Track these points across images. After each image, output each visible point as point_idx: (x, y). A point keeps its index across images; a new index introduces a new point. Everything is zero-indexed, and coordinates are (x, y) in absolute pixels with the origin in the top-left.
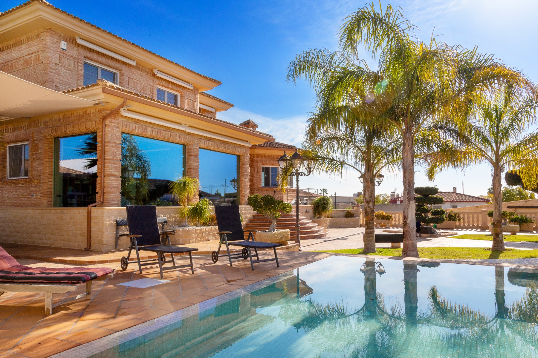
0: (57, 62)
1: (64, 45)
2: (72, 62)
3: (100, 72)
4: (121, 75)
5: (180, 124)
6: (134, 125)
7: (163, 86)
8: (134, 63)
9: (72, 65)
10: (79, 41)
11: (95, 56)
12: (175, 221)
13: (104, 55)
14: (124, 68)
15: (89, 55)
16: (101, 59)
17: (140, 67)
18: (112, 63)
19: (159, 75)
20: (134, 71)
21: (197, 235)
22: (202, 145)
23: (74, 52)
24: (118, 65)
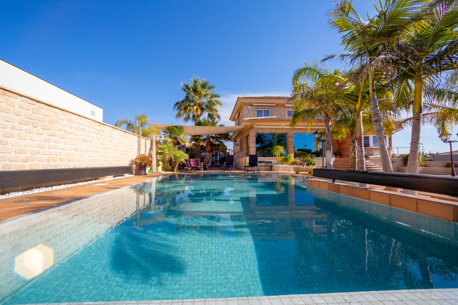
0: (247, 113)
1: (249, 107)
2: (252, 112)
3: (263, 112)
4: (271, 110)
5: (281, 125)
6: (260, 130)
7: (290, 109)
8: (275, 105)
9: (252, 113)
10: (254, 104)
11: (260, 107)
12: (277, 163)
13: (263, 106)
14: (271, 108)
15: (258, 107)
16: (262, 107)
17: (277, 105)
18: (267, 107)
19: (286, 106)
20: (276, 107)
21: (283, 168)
22: (295, 132)
23: (253, 108)
24: (269, 107)
